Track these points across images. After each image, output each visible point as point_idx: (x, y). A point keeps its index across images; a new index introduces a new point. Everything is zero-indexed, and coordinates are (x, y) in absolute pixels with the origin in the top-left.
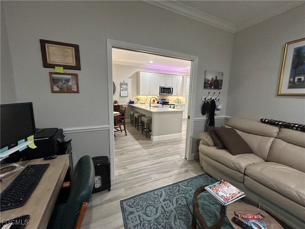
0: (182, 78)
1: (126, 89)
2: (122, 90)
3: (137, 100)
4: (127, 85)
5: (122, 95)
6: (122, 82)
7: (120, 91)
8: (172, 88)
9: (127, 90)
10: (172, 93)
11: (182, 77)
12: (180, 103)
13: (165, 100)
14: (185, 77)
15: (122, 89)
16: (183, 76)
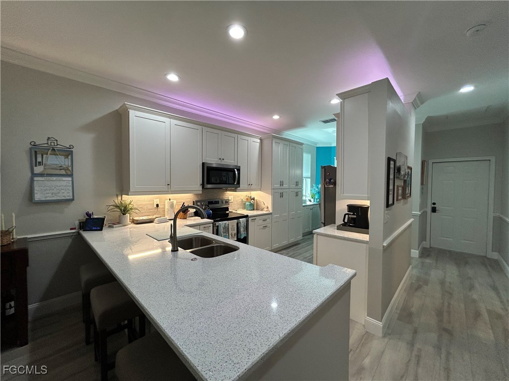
0: (258, 144)
1: (63, 172)
2: (41, 175)
3: (118, 213)
4: (68, 153)
5: (38, 197)
6: (41, 140)
7: (32, 181)
8: (239, 170)
9: (71, 175)
10: (239, 183)
11: (259, 141)
12: (255, 208)
13: (217, 202)
14: (266, 142)
15: (38, 169)
16: (261, 139)
